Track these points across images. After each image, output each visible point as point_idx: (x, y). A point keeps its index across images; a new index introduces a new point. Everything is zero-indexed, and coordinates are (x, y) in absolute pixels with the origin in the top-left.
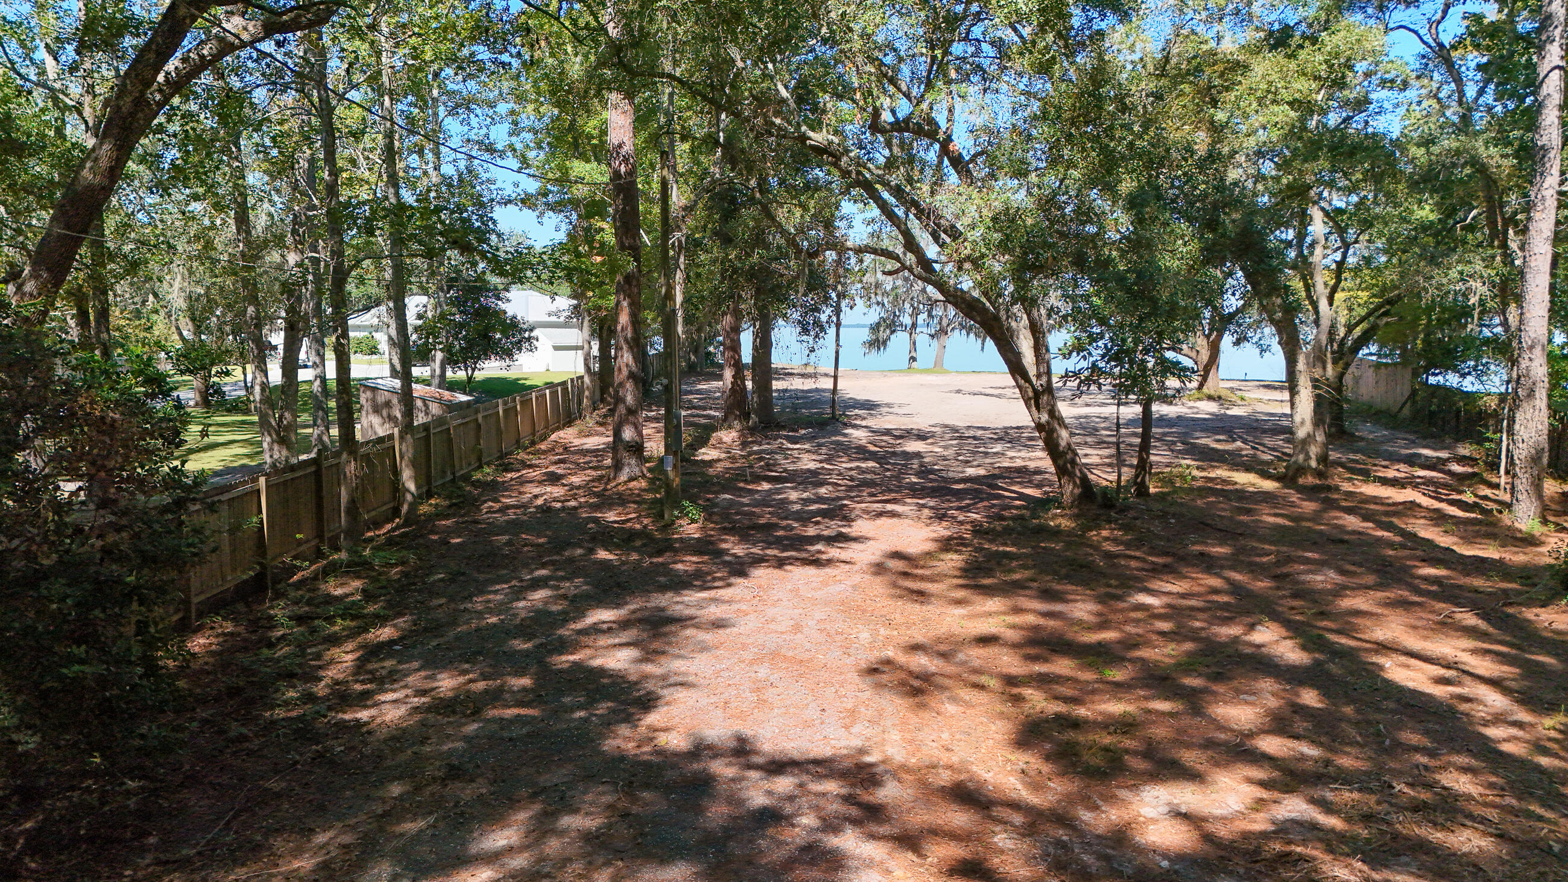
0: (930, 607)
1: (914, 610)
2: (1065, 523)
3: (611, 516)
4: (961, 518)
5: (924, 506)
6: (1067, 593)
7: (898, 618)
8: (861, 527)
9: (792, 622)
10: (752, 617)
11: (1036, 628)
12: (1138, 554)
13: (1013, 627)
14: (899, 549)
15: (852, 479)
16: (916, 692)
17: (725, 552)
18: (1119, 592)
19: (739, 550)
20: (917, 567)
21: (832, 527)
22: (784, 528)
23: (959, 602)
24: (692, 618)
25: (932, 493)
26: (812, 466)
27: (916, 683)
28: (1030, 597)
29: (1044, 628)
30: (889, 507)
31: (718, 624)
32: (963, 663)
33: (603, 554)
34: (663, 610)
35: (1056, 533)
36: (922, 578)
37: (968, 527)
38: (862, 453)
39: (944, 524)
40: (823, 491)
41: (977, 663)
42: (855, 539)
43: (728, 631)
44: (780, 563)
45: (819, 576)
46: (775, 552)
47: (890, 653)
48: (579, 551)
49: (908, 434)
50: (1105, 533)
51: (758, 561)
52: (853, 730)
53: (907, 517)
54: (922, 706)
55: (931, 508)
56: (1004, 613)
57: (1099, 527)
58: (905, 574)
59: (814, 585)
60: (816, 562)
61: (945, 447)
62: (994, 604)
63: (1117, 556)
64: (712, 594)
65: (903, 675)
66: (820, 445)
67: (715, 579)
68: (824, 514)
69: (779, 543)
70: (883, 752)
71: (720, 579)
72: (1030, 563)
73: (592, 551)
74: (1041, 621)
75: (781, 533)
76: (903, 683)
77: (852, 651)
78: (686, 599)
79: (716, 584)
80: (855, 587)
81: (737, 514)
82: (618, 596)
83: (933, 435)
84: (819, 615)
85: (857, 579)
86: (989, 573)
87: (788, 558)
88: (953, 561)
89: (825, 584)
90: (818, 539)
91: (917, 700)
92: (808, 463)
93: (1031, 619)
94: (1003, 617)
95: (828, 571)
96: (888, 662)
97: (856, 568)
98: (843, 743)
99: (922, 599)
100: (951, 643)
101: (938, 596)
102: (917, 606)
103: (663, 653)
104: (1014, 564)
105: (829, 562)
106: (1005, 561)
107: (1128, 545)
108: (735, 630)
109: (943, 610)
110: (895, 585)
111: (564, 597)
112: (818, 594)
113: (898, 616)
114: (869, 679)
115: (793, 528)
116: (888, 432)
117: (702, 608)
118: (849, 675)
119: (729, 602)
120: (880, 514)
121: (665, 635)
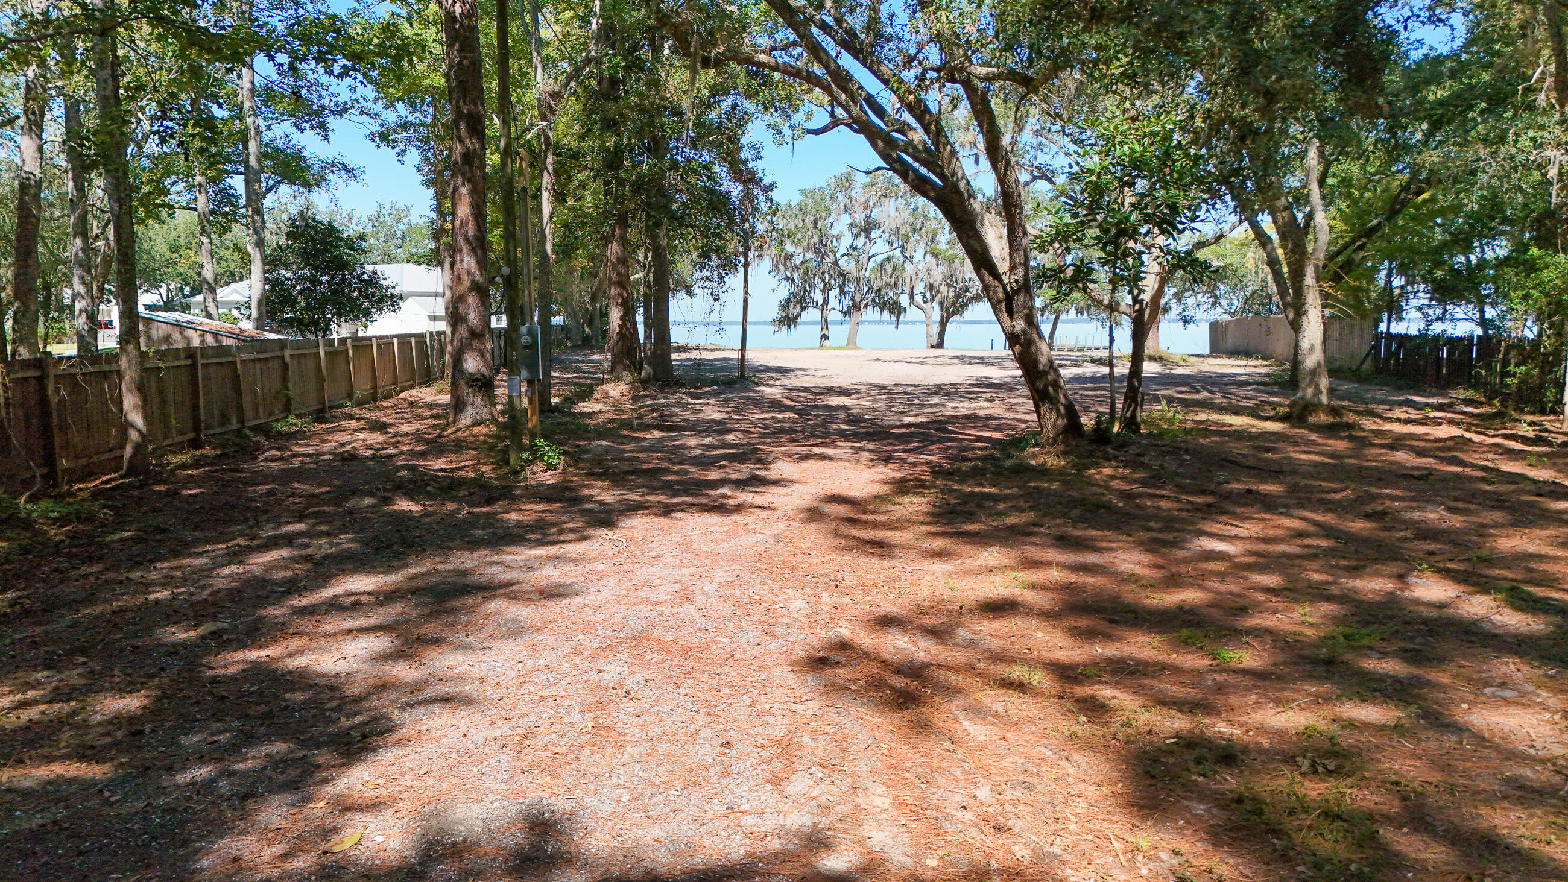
0: (894, 563)
1: (873, 566)
2: (1052, 461)
3: (438, 464)
4: (912, 459)
5: (861, 449)
6: (1093, 539)
7: (849, 579)
8: (781, 469)
9: (677, 587)
10: (612, 581)
11: (1069, 587)
12: (1164, 492)
13: (1033, 586)
14: (836, 491)
15: (766, 427)
16: (903, 700)
17: (589, 499)
18: (1169, 537)
19: (609, 496)
20: (865, 513)
21: (744, 470)
22: (677, 473)
23: (938, 555)
24: (509, 584)
25: (869, 436)
26: (717, 416)
27: (900, 682)
28: (1043, 546)
29: (1083, 588)
30: (816, 450)
31: (552, 593)
32: (971, 645)
33: (403, 505)
34: (465, 573)
35: (1042, 472)
36: (875, 525)
37: (925, 468)
38: (776, 405)
39: (892, 466)
40: (730, 437)
41: (995, 644)
42: (776, 483)
43: (564, 603)
44: (667, 511)
45: (722, 525)
46: (662, 498)
47: (845, 632)
48: (368, 501)
49: (830, 391)
50: (1107, 471)
51: (632, 509)
52: (791, 789)
53: (841, 459)
54: (923, 727)
55: (870, 451)
56: (1013, 569)
57: (1097, 465)
58: (851, 521)
59: (716, 535)
60: (721, 509)
61: (874, 401)
62: (992, 556)
63: (1140, 496)
64: (554, 550)
65: (873, 669)
66: (726, 401)
67: (561, 532)
68: (731, 458)
69: (669, 488)
70: (861, 841)
71: (571, 530)
72: (1022, 503)
73: (387, 501)
74: (1073, 578)
75: (672, 477)
76: (877, 684)
77: (779, 630)
78: (508, 558)
79: (563, 538)
80: (778, 538)
81: (613, 460)
82: (397, 555)
83: (857, 392)
84: (720, 576)
85: (779, 527)
86: (971, 517)
87: (678, 504)
88: (914, 505)
89: (732, 534)
90: (723, 482)
91: (907, 714)
92: (712, 413)
93: (1054, 575)
94: (1013, 574)
95: (737, 518)
96: (844, 646)
97: (776, 514)
98: (771, 822)
99: (880, 551)
100: (940, 613)
101: (905, 547)
102: (875, 561)
103: (438, 641)
104: (1001, 506)
105: (739, 508)
106: (987, 504)
107: (1144, 483)
108: (577, 601)
109: (916, 565)
110: (837, 534)
111: (308, 558)
112: (722, 548)
113: (847, 576)
114: (812, 679)
115: (687, 473)
116: (806, 390)
117: (530, 568)
118: (776, 672)
119: (578, 561)
120: (806, 457)
121: (452, 611)
